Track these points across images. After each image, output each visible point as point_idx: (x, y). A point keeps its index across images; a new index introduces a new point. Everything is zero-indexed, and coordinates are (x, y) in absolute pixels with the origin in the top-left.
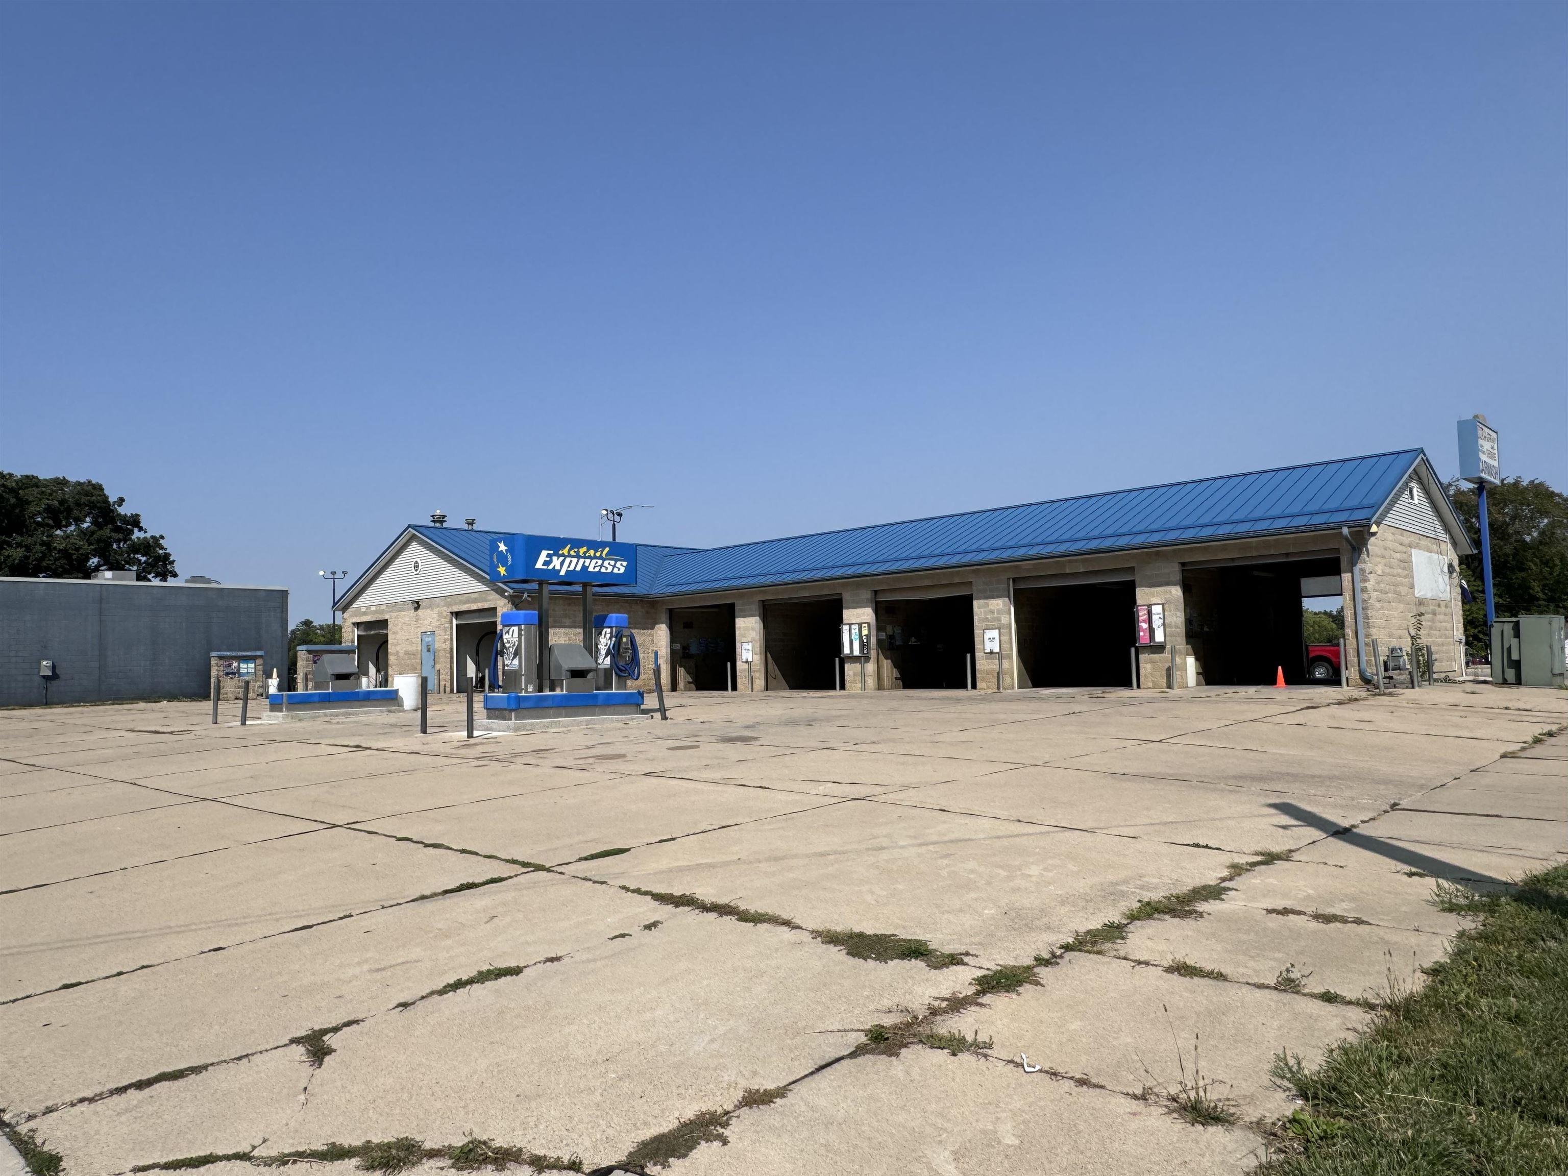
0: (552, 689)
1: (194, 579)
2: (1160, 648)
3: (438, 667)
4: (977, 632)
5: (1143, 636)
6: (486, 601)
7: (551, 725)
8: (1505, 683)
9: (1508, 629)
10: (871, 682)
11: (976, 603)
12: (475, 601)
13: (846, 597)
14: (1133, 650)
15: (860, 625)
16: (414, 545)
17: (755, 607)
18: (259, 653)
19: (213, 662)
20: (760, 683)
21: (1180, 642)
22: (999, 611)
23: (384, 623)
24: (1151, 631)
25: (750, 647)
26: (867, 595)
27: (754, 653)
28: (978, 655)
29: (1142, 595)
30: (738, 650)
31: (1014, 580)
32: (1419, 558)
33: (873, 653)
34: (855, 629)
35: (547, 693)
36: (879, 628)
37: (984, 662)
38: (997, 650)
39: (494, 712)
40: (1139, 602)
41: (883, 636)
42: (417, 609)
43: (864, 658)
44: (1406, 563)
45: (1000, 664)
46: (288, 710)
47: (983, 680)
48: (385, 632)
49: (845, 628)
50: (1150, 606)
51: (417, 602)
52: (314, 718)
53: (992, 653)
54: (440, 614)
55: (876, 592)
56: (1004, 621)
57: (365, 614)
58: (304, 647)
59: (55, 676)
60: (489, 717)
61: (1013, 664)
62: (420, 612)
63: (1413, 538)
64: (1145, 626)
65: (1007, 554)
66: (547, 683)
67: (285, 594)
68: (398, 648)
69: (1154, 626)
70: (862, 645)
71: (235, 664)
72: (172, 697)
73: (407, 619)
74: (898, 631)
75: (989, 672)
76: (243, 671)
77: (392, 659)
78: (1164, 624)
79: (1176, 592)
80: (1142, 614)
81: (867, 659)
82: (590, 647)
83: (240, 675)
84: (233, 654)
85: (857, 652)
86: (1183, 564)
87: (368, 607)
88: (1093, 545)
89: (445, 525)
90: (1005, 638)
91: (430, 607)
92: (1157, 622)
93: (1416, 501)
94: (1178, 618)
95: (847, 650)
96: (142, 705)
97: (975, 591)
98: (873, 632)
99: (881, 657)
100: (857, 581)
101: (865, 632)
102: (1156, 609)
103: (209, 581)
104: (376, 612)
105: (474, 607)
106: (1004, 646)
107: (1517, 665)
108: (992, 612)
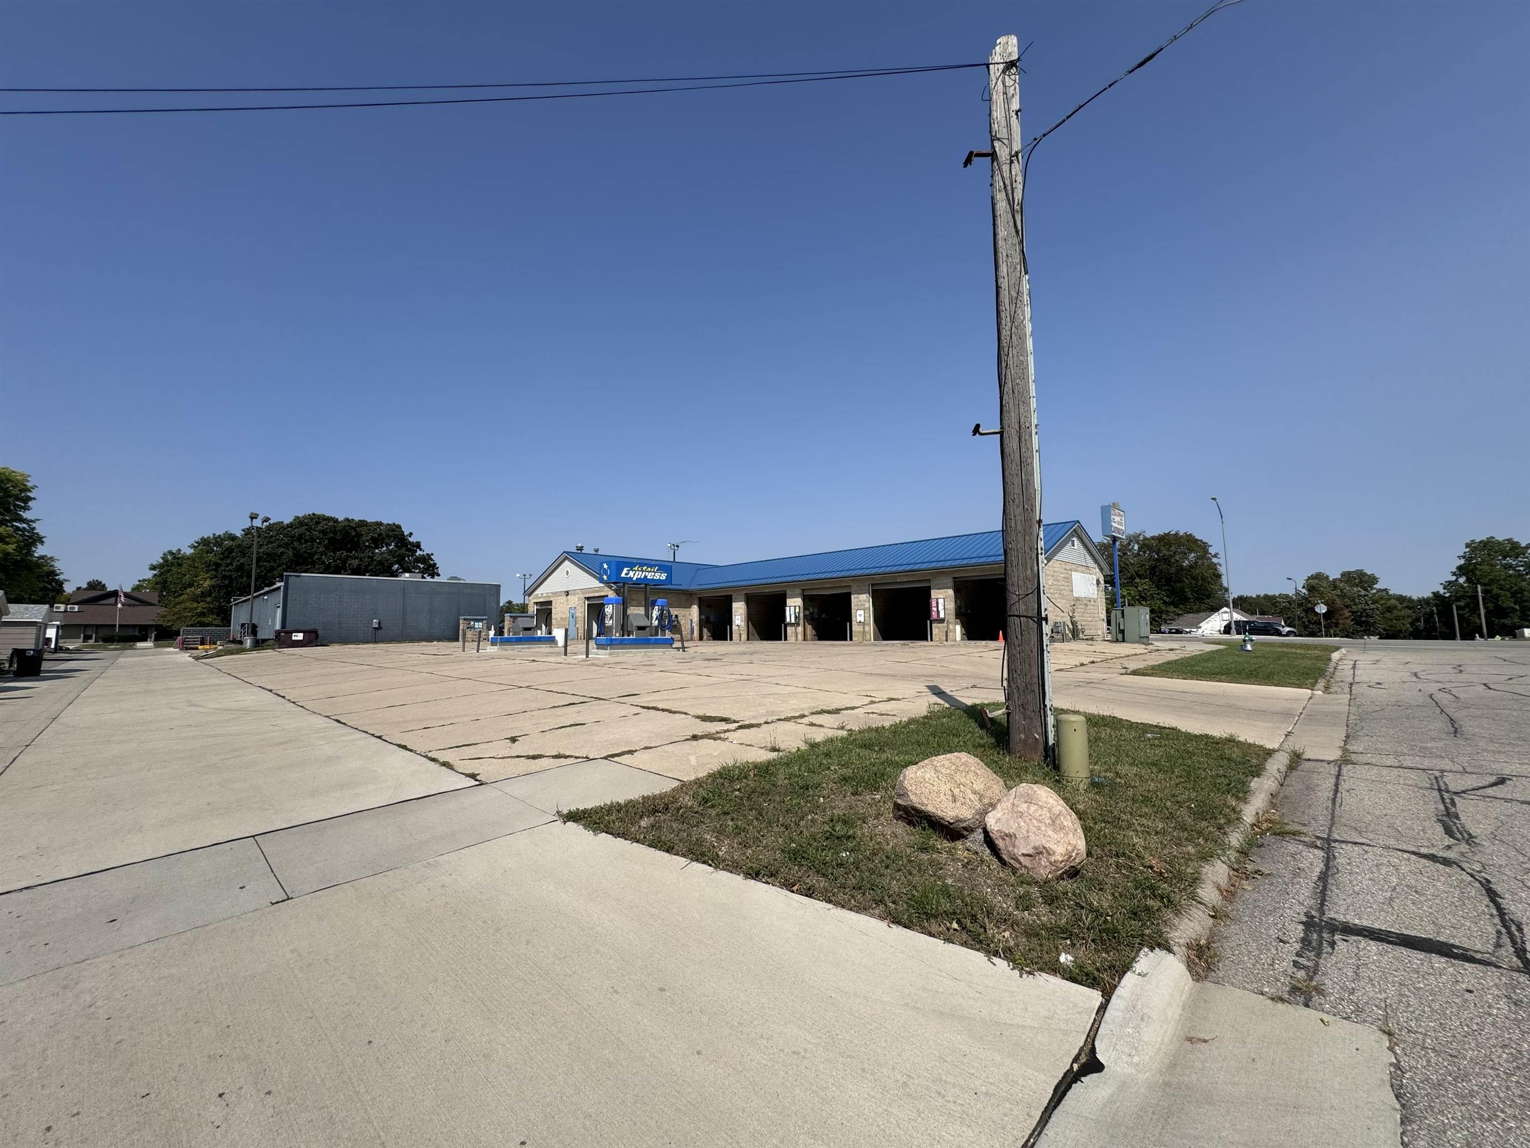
0: (629, 636)
1: (452, 578)
2: (942, 621)
3: (577, 626)
4: (853, 611)
5: (934, 615)
6: (602, 591)
7: (627, 653)
8: (1117, 641)
9: (1119, 613)
10: (800, 637)
11: (852, 596)
12: (597, 591)
13: (788, 592)
14: (928, 621)
15: (795, 607)
16: (567, 563)
17: (743, 597)
18: (484, 617)
19: (461, 622)
20: (744, 637)
21: (952, 617)
22: (864, 601)
23: (550, 603)
24: (938, 612)
25: (739, 617)
26: (799, 591)
27: (741, 621)
28: (853, 623)
29: (934, 594)
30: (733, 619)
31: (872, 585)
32: (1076, 577)
33: (802, 622)
34: (792, 608)
35: (626, 637)
36: (805, 609)
37: (856, 627)
38: (863, 621)
39: (600, 646)
40: (932, 597)
41: (807, 613)
42: (567, 595)
43: (797, 624)
44: (1068, 580)
45: (864, 628)
46: (500, 645)
47: (856, 636)
48: (550, 607)
49: (787, 609)
50: (937, 599)
51: (568, 592)
52: (513, 650)
53: (860, 622)
54: (579, 598)
55: (803, 590)
56: (867, 606)
57: (540, 597)
58: (508, 614)
59: (380, 628)
60: (597, 649)
61: (871, 628)
62: (569, 597)
63: (1073, 567)
64: (935, 609)
65: (867, 571)
66: (626, 632)
67: (499, 586)
68: (557, 616)
69: (940, 609)
70: (796, 617)
71: (472, 623)
72: (439, 640)
73: (562, 601)
74: (816, 610)
75: (859, 632)
76: (476, 627)
77: (554, 622)
78: (944, 608)
79: (951, 592)
80: (934, 603)
81: (798, 624)
82: (648, 615)
83: (475, 628)
84: (472, 617)
85: (793, 621)
86: (954, 578)
87: (542, 594)
88: (909, 568)
89: (583, 552)
90: (867, 615)
91: (574, 594)
92: (941, 607)
93: (1076, 547)
94: (951, 605)
95: (788, 620)
96: (424, 643)
97: (852, 590)
98: (802, 610)
99: (806, 624)
100: (793, 584)
101: (797, 610)
102: (941, 601)
103: (460, 579)
104: (546, 597)
105: (597, 595)
106: (867, 618)
107: (1122, 632)
108: (861, 601)
